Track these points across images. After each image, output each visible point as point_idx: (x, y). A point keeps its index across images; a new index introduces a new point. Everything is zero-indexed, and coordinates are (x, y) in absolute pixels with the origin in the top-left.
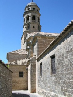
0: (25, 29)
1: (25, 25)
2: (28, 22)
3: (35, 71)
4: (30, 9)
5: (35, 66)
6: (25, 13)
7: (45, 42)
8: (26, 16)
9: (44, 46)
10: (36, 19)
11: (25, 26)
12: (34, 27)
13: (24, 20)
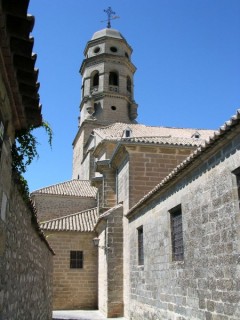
0: (84, 115)
1: (85, 100)
2: (94, 93)
3: (122, 250)
4: (102, 51)
5: (122, 235)
6: (87, 62)
7: (152, 160)
8: (88, 72)
9: (147, 174)
10: (122, 81)
11: (85, 106)
12: (114, 108)
13: (83, 87)
